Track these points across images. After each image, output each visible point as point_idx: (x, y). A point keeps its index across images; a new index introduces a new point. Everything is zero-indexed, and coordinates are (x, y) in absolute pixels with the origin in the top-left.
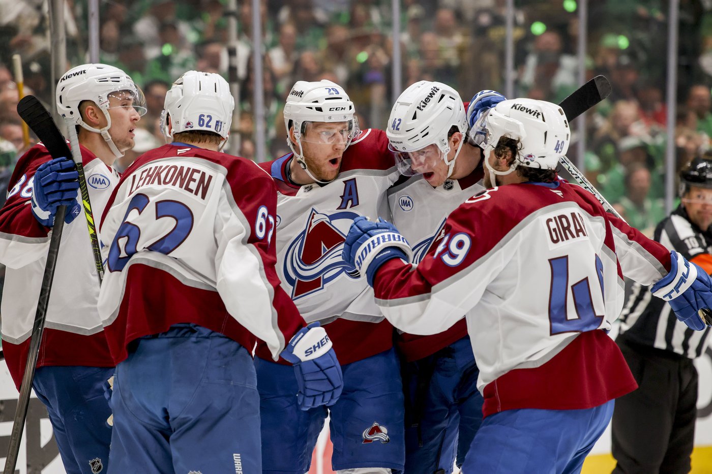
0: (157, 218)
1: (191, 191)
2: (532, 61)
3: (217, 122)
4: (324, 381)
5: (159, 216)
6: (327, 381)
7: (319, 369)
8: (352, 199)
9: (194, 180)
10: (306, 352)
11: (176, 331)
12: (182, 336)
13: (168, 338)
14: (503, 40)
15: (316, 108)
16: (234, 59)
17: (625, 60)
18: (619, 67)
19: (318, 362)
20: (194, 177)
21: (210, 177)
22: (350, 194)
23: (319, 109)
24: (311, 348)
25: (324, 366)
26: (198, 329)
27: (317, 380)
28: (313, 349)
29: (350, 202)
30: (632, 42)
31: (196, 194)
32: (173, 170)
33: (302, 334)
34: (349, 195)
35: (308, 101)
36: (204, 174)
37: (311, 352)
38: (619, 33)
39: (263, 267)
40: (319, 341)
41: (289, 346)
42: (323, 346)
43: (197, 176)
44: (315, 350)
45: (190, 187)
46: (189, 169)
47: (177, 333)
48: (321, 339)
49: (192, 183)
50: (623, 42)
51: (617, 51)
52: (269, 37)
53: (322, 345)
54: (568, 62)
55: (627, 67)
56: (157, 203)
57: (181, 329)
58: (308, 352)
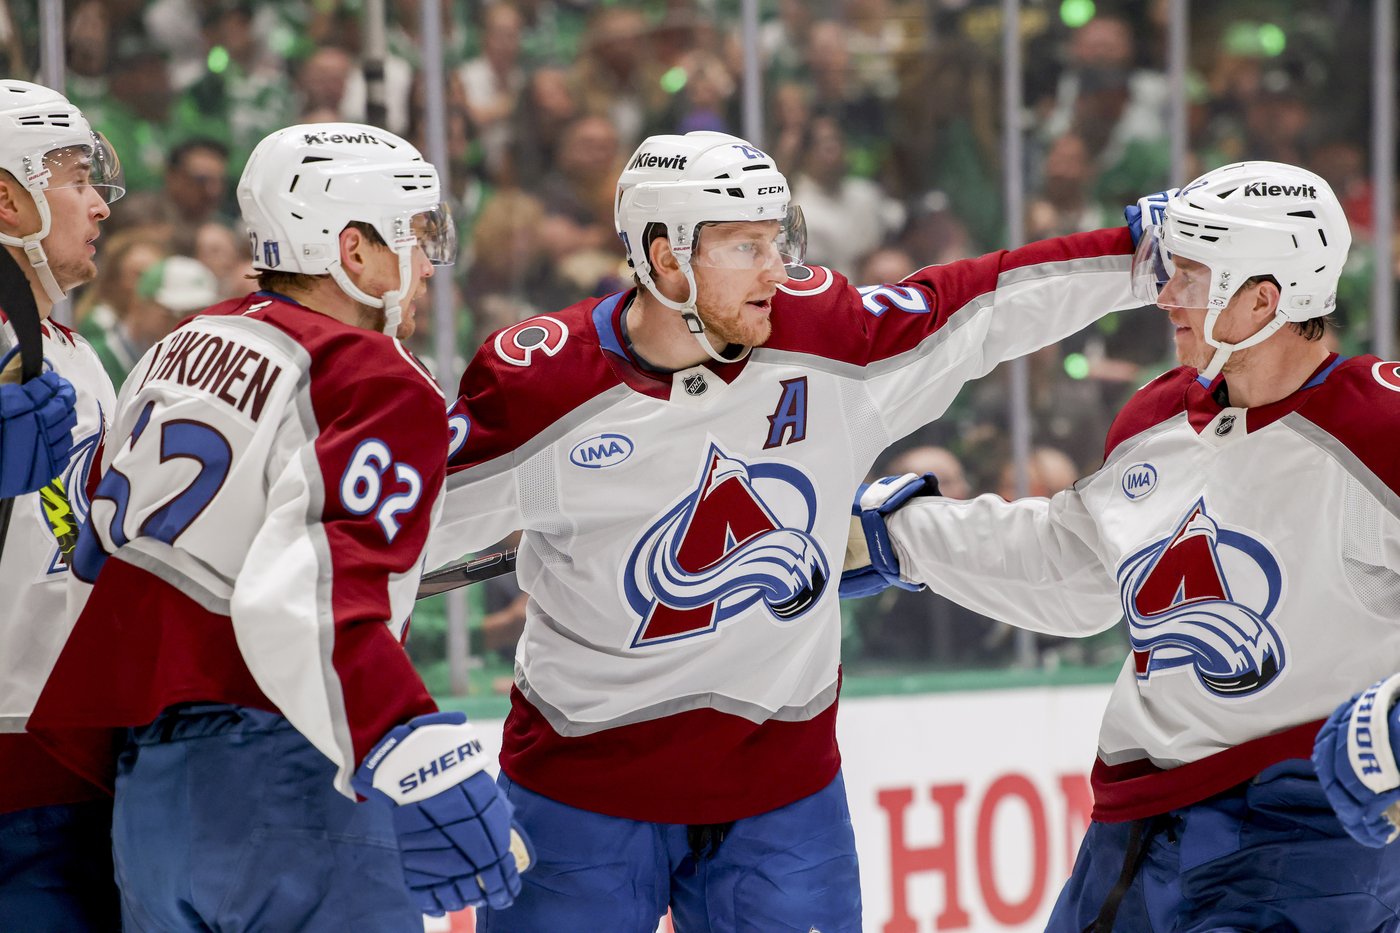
0: (163, 459)
1: (231, 400)
2: (1069, 89)
3: (266, 244)
4: (448, 852)
5: (166, 455)
6: (453, 852)
7: (429, 825)
8: (793, 424)
9: (242, 376)
10: (402, 783)
11: (203, 723)
12: (212, 735)
13: (185, 739)
14: (998, 41)
15: (728, 190)
16: (377, 87)
17: (1278, 81)
18: (1265, 96)
19: (426, 807)
20: (244, 370)
21: (277, 371)
22: (792, 411)
23: (736, 192)
24: (413, 775)
25: (441, 819)
26: (245, 714)
27: (426, 850)
28: (417, 778)
29: (788, 431)
30: (1291, 39)
31: (241, 407)
32: (213, 346)
33: (392, 741)
34: (788, 415)
35: (703, 177)
36: (266, 362)
37: (415, 784)
38: (1261, 19)
39: (329, 575)
40: (436, 757)
41: (361, 768)
42: (447, 771)
43: (250, 368)
44: (423, 780)
45: (231, 392)
46: (242, 349)
47: (206, 727)
48: (442, 754)
49: (237, 381)
50: (1271, 40)
51: (1261, 63)
52: (460, 37)
53: (444, 767)
54: (1149, 87)
55: (1283, 98)
56: (164, 425)
57: (213, 716)
58: (407, 784)
